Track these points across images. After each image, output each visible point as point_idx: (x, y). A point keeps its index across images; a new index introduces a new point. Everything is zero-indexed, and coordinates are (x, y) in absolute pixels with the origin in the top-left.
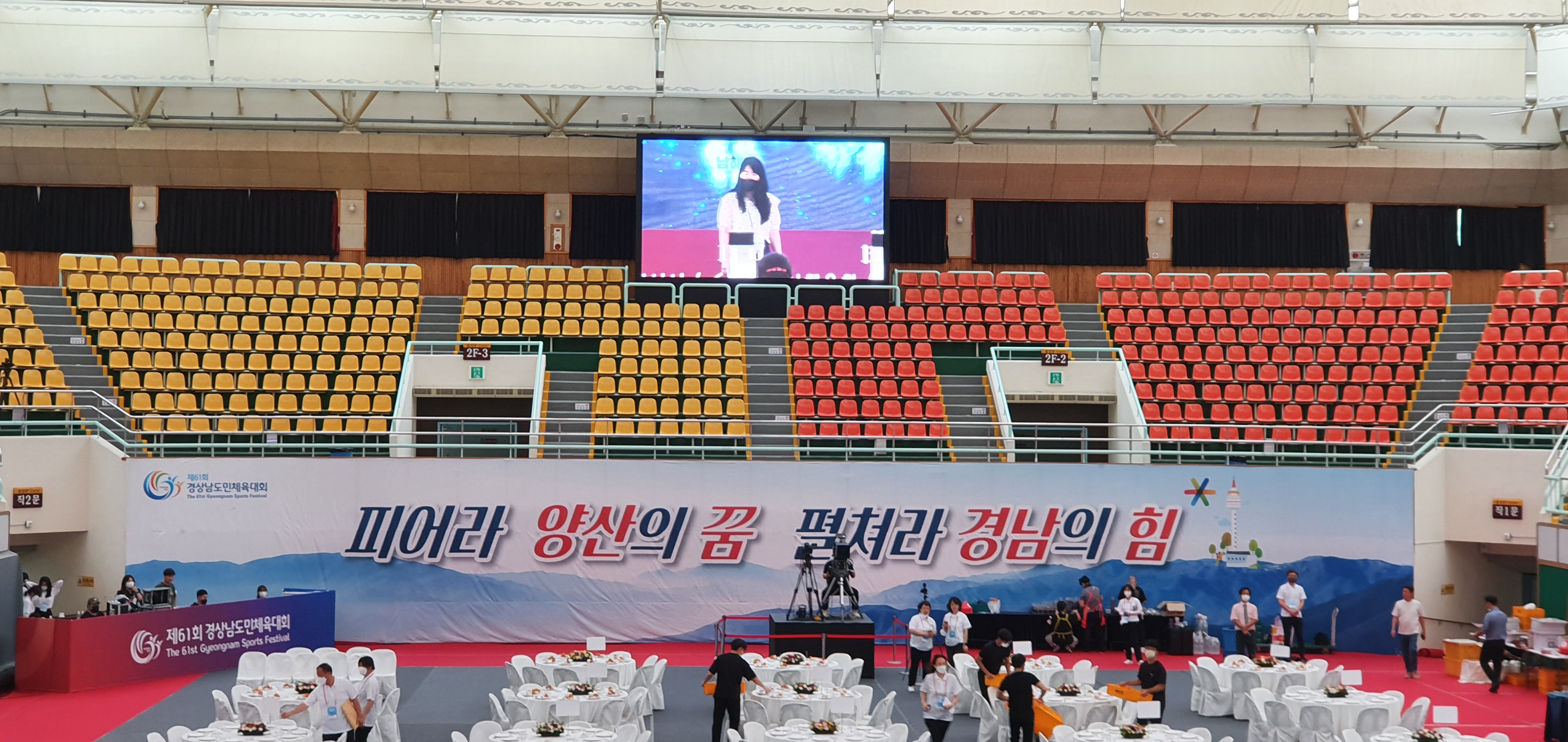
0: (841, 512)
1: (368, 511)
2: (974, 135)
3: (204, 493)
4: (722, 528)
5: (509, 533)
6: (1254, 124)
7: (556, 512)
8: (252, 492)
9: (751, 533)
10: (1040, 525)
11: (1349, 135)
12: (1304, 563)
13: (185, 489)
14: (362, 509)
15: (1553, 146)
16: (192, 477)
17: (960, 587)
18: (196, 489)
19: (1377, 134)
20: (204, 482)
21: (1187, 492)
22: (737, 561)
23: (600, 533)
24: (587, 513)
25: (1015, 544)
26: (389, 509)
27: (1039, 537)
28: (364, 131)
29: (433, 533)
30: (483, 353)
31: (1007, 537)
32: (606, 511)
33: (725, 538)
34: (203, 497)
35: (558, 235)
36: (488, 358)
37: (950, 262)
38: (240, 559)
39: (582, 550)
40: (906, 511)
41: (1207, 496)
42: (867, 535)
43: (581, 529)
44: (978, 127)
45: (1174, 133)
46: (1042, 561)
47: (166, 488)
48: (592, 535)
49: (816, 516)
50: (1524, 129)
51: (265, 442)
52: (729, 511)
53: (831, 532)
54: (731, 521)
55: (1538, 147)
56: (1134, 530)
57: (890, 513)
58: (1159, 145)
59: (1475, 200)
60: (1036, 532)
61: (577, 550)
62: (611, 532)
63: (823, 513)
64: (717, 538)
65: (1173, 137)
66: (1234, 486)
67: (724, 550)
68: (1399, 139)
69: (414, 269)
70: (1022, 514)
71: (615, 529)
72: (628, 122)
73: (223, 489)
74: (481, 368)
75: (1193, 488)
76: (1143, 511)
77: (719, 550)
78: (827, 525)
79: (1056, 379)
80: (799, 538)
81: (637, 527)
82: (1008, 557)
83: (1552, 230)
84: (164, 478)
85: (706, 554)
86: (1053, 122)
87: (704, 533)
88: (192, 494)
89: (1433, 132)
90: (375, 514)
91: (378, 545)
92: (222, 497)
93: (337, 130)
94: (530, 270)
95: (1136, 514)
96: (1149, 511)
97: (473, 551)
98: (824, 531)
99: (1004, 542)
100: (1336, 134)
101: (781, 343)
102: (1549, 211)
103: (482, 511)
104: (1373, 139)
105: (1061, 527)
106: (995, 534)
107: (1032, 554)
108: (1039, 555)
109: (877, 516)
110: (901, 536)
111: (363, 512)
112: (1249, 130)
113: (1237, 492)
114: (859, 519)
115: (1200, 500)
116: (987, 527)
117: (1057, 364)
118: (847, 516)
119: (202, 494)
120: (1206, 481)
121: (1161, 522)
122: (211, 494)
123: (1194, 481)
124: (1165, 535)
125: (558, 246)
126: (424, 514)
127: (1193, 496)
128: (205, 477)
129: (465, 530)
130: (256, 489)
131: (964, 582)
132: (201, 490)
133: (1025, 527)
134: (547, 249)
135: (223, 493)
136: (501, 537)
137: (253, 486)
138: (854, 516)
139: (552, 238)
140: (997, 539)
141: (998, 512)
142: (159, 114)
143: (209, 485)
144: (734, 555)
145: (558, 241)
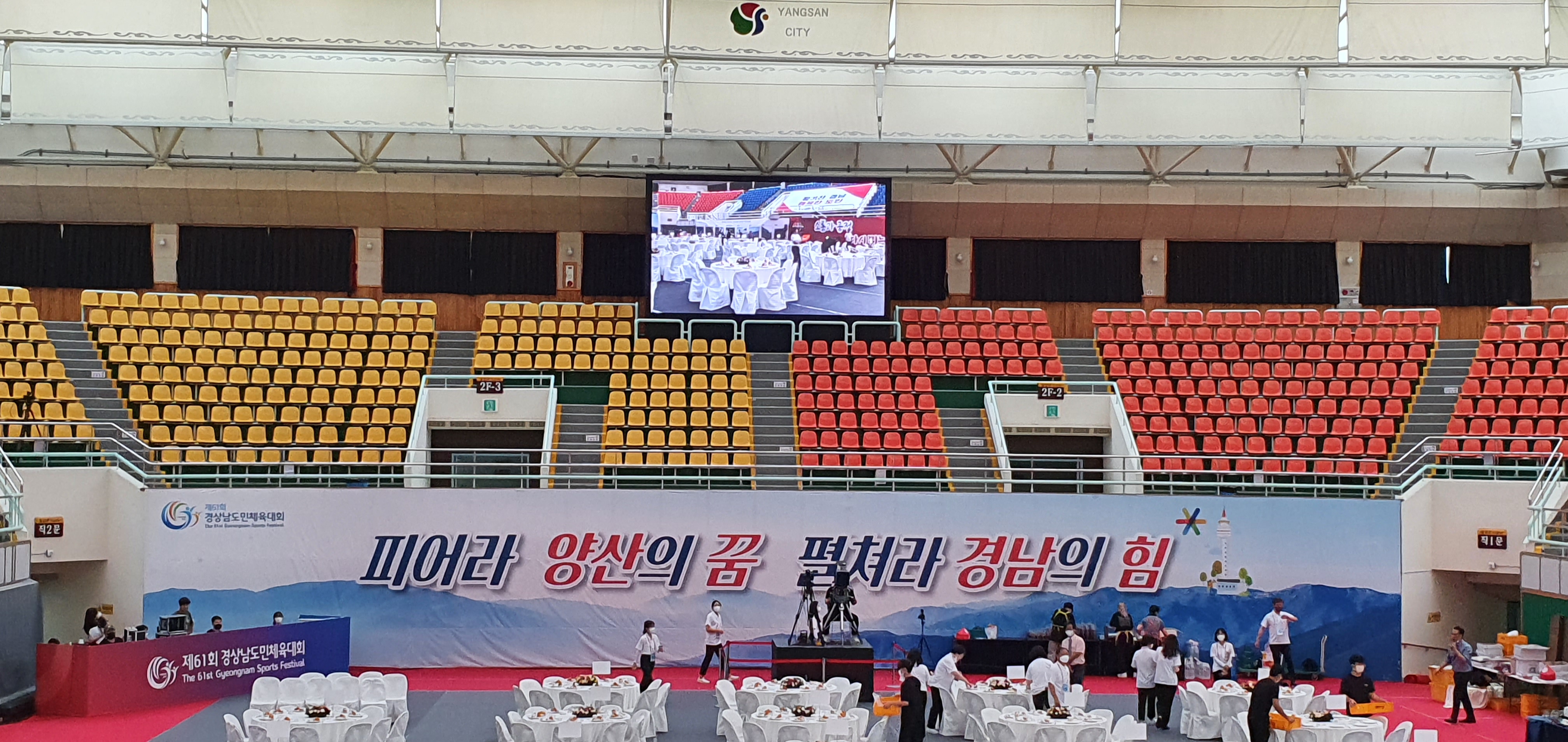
0: (842, 540)
1: (382, 540)
2: (974, 175)
3: (222, 523)
4: (727, 556)
5: (519, 562)
6: (1247, 165)
7: (566, 540)
8: (270, 522)
9: (756, 561)
10: (1036, 554)
11: (1339, 175)
12: (1293, 591)
13: (203, 519)
14: (377, 538)
15: (1538, 186)
16: (210, 507)
17: (958, 614)
18: (214, 519)
19: (1367, 174)
20: (222, 512)
21: (1179, 522)
22: (742, 588)
23: (608, 561)
24: (596, 541)
25: (1012, 571)
26: (403, 538)
27: (1034, 564)
28: (380, 170)
29: (446, 561)
30: (496, 386)
31: (1004, 564)
32: (614, 539)
33: (730, 565)
34: (221, 526)
35: (570, 272)
36: (501, 392)
37: (950, 299)
38: (257, 587)
39: (591, 577)
40: (906, 540)
41: (1197, 525)
42: (867, 564)
43: (590, 557)
44: (977, 168)
45: (1169, 173)
46: (1039, 589)
47: (184, 518)
48: (601, 563)
49: (818, 543)
50: (1511, 169)
51: (282, 473)
52: (734, 539)
53: (832, 560)
54: (735, 549)
55: (1524, 187)
56: (1128, 559)
57: (890, 541)
58: (1153, 185)
59: (1463, 239)
60: (1032, 560)
61: (586, 577)
62: (620, 560)
63: (825, 541)
64: (723, 565)
65: (1168, 177)
66: (1224, 515)
67: (729, 577)
68: (1389, 179)
69: (429, 305)
70: (1019, 542)
71: (624, 557)
72: (638, 163)
73: (240, 519)
74: (494, 401)
75: (1185, 518)
76: (1136, 540)
77: (724, 577)
78: (828, 553)
79: (1052, 412)
80: (802, 565)
81: (644, 555)
82: (1005, 585)
83: (1538, 268)
84: (182, 508)
85: (712, 581)
86: (1051, 163)
87: (709, 561)
88: (210, 524)
89: (1423, 172)
90: (389, 543)
91: (392, 573)
92: (240, 526)
93: (355, 169)
94: (542, 306)
95: (1128, 543)
96: (1143, 540)
97: (485, 579)
98: (826, 558)
99: (1001, 570)
100: (1327, 174)
101: (787, 376)
102: (1534, 249)
103: (494, 540)
104: (1363, 179)
105: (1057, 555)
106: (991, 562)
107: (1028, 581)
108: (1035, 583)
109: (878, 544)
110: (900, 563)
111: (378, 541)
112: (1242, 171)
113: (1228, 522)
114: (860, 547)
115: (1191, 530)
116: (984, 555)
117: (1053, 397)
118: (848, 544)
119: (219, 523)
120: (1198, 511)
121: (1153, 550)
122: (229, 523)
123: (1185, 511)
124: (1157, 563)
125: (570, 283)
126: (437, 543)
127: (1185, 525)
128: (223, 506)
129: (476, 559)
130: (273, 519)
131: (964, 608)
132: (218, 520)
133: (1021, 556)
134: (560, 286)
135: (240, 523)
136: (512, 565)
137: (270, 516)
138: (855, 544)
139: (565, 276)
140: (995, 567)
141: (995, 541)
142: (181, 154)
143: (226, 515)
144: (738, 582)
145: (570, 278)
